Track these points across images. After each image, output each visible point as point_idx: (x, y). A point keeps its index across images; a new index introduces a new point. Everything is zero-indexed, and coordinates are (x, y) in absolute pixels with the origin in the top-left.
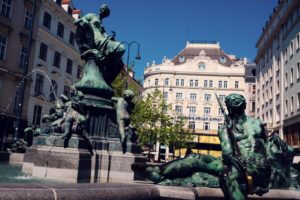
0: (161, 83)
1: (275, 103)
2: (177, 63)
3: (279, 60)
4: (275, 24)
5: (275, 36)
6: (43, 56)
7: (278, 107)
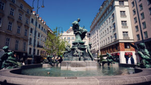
0: (66, 38)
1: (97, 43)
2: (68, 33)
3: (97, 31)
4: (96, 22)
5: (96, 25)
6: (31, 32)
7: (98, 44)
